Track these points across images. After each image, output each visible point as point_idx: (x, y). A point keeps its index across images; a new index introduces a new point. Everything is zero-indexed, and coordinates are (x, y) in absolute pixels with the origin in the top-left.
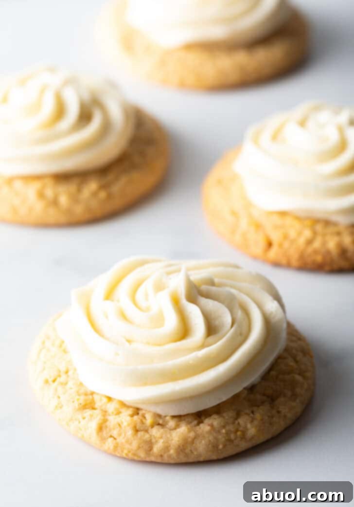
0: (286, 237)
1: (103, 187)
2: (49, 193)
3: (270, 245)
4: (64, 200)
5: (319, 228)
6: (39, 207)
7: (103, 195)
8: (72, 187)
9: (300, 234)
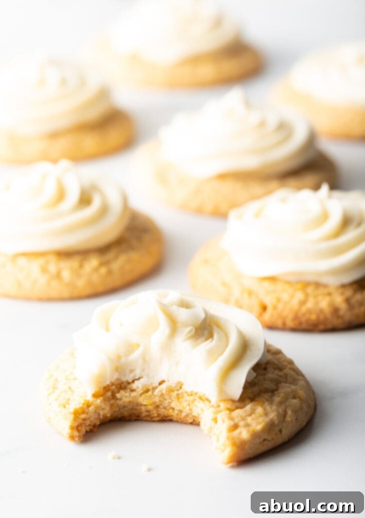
0: (279, 300)
1: (102, 264)
2: (53, 268)
3: (264, 308)
4: (66, 274)
5: (310, 290)
6: (43, 280)
7: (103, 270)
8: (74, 263)
9: (292, 297)
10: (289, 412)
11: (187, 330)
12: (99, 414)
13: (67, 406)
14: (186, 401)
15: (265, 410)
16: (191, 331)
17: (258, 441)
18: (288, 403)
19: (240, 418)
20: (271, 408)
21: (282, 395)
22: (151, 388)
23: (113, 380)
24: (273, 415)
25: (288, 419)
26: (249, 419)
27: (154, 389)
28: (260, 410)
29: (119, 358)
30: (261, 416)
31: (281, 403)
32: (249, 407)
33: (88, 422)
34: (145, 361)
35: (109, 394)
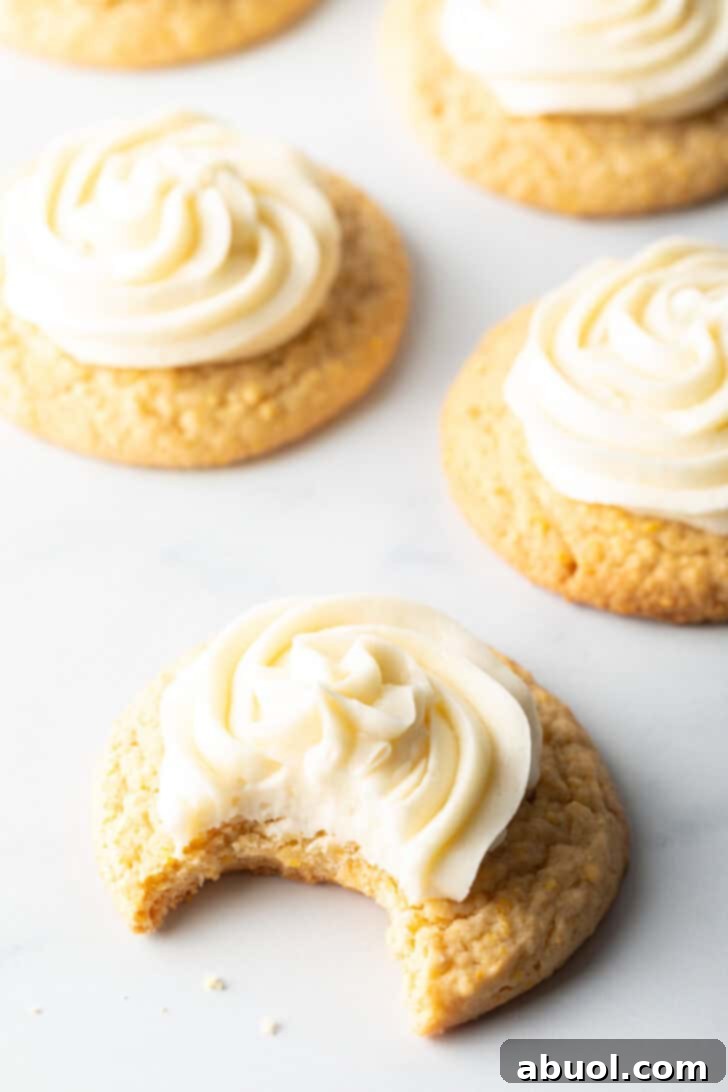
1: (264, 398)
2: (164, 404)
3: (572, 567)
4: (190, 422)
5: (669, 537)
6: (141, 431)
7: (266, 411)
9: (629, 552)
10: (560, 926)
11: (377, 748)
12: (197, 879)
13: (135, 864)
14: (365, 876)
15: (511, 924)
16: (384, 751)
17: (488, 994)
18: (559, 904)
19: (459, 946)
20: (524, 921)
21: (552, 883)
22: (300, 840)
23: (227, 820)
24: (525, 937)
25: (556, 940)
26: (477, 947)
27: (306, 842)
28: (500, 925)
29: (241, 783)
30: (502, 940)
31: (545, 905)
32: (478, 918)
33: (174, 895)
34: (290, 794)
35: (219, 841)
